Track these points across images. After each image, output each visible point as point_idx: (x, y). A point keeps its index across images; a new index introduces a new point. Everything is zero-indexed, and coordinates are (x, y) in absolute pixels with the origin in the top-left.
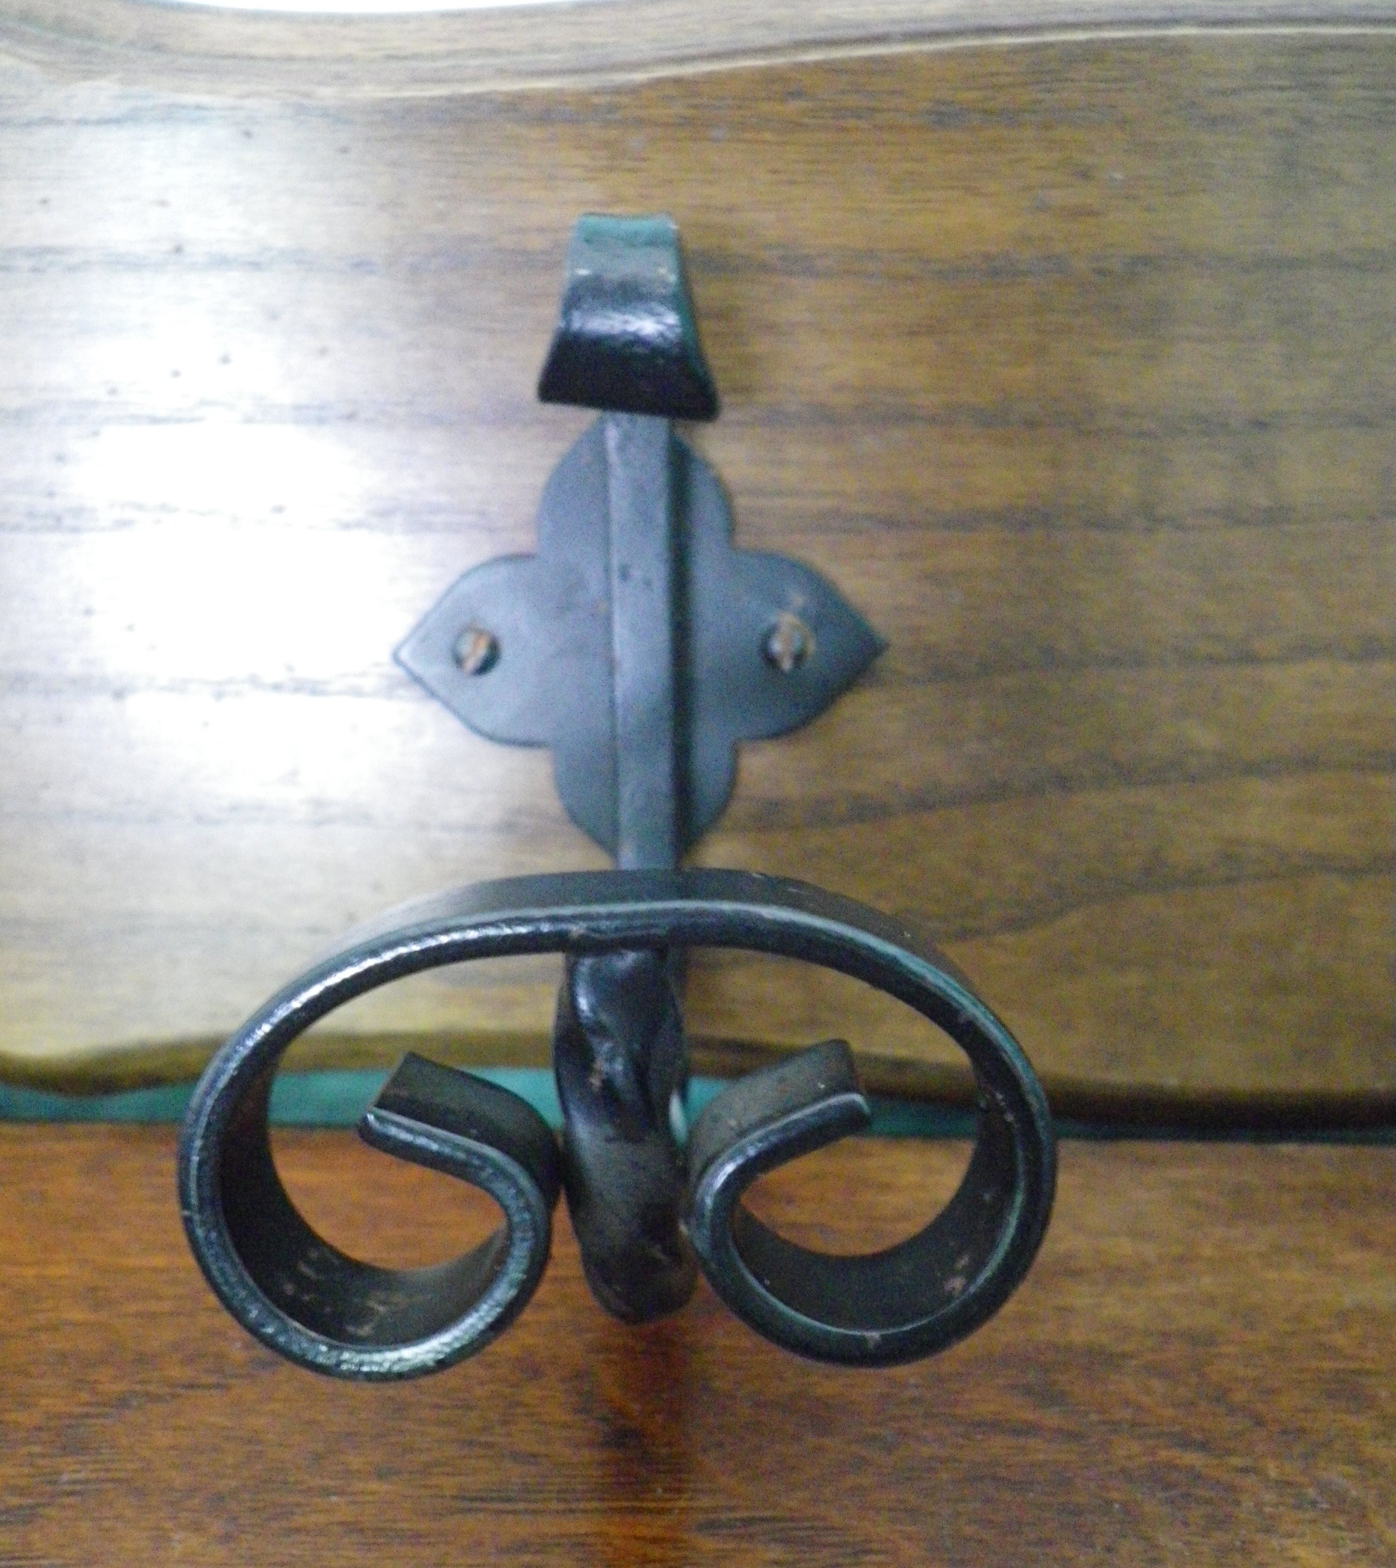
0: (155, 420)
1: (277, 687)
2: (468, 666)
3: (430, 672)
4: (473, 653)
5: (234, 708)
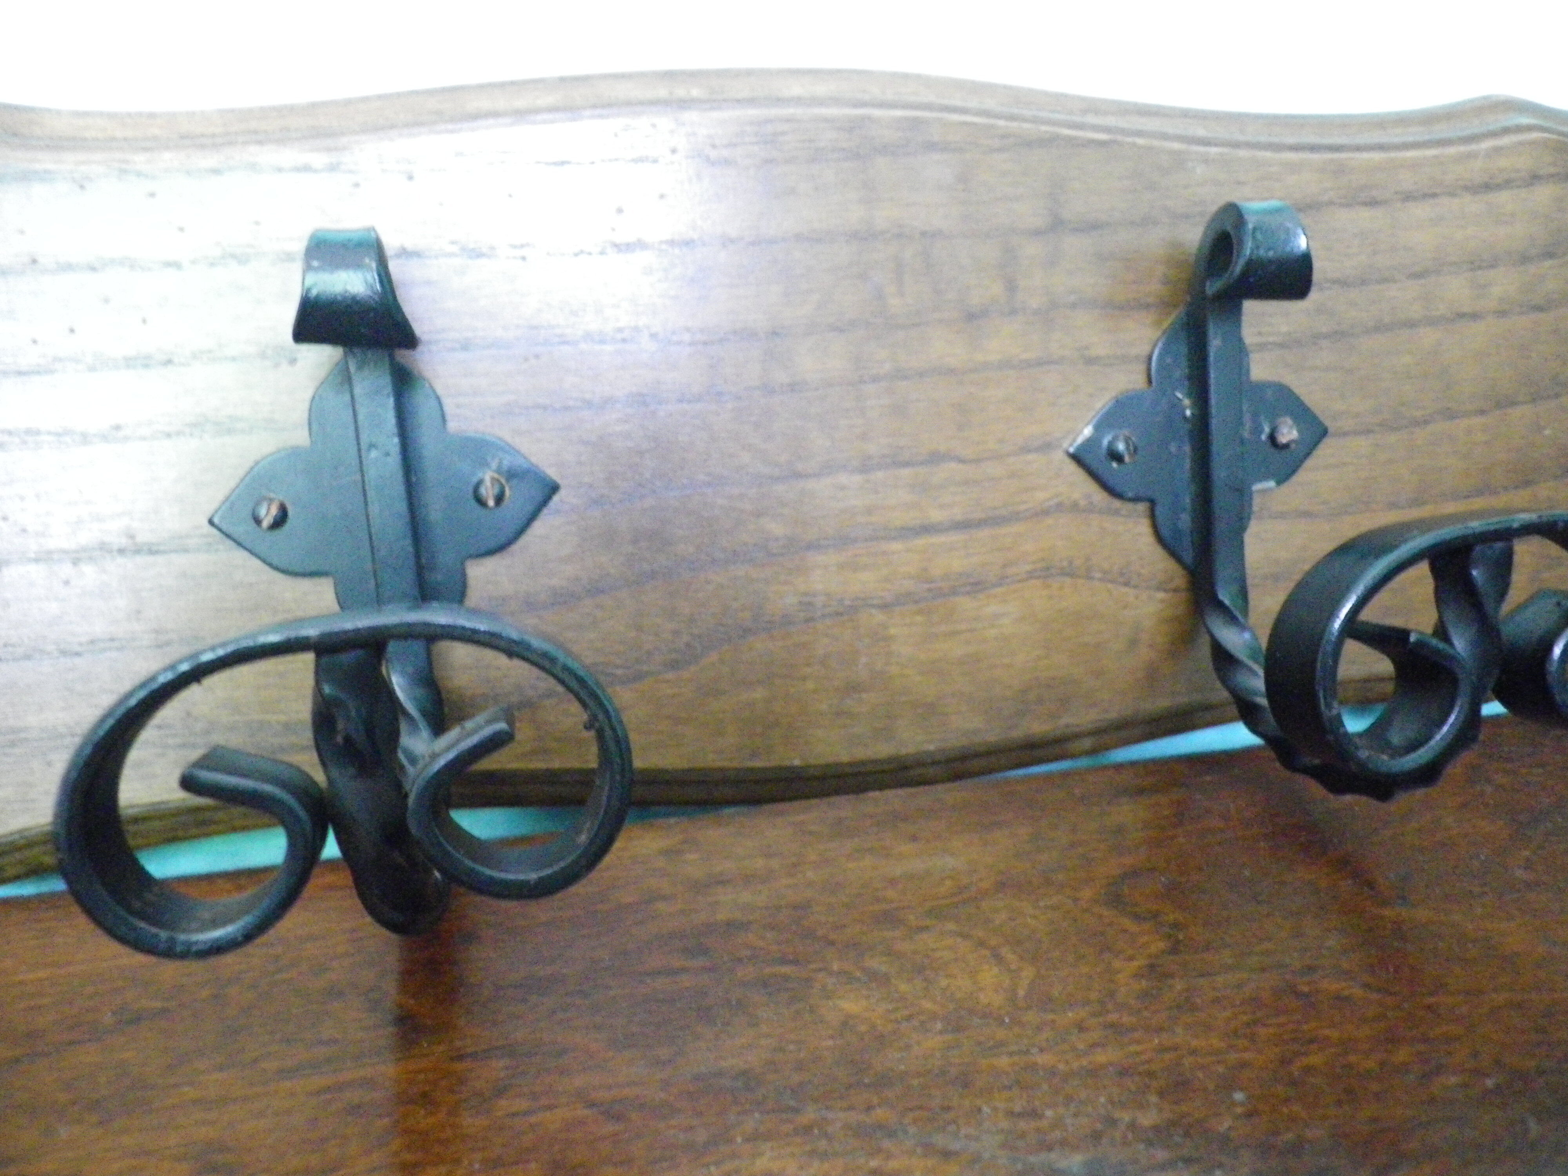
0: (20, 373)
1: (121, 551)
2: (266, 524)
3: (238, 531)
4: (268, 514)
5: (88, 570)
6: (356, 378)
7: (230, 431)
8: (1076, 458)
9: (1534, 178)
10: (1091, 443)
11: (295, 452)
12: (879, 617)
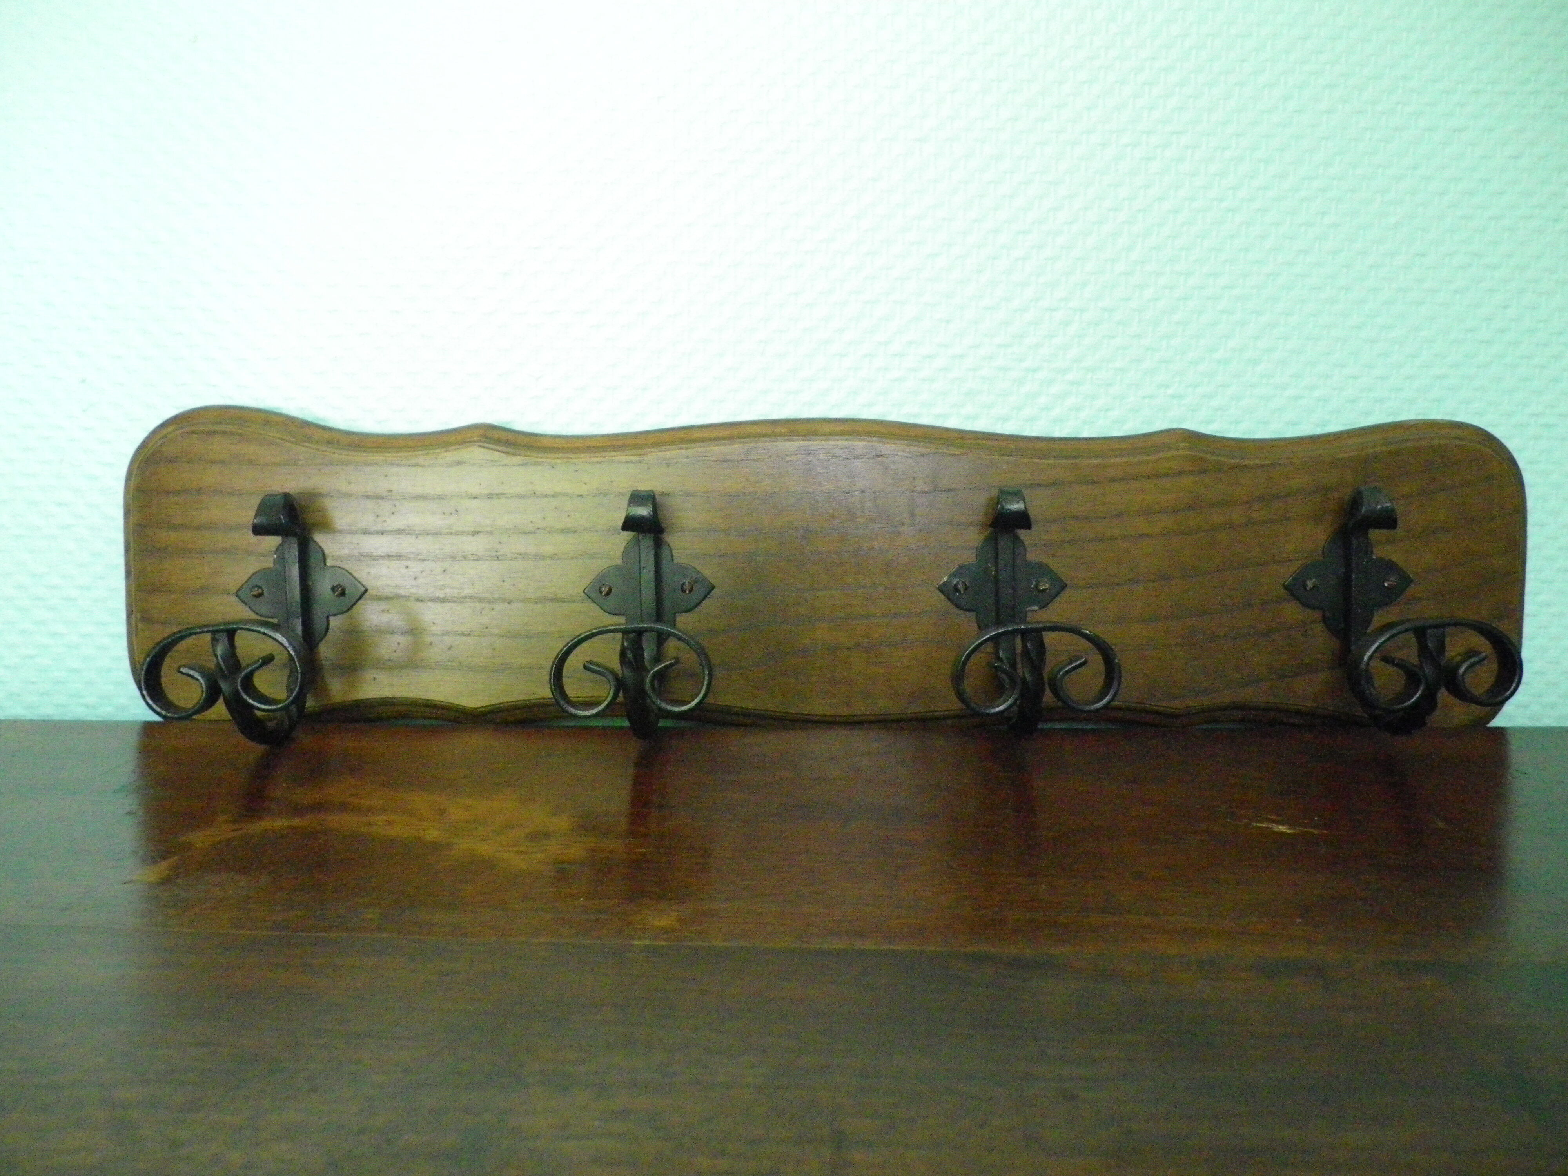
1: (552, 600)
2: (603, 594)
3: (593, 595)
4: (605, 590)
5: (539, 606)
6: (642, 542)
7: (594, 558)
8: (938, 588)
9: (1179, 473)
10: (945, 584)
11: (616, 568)
12: (847, 652)
